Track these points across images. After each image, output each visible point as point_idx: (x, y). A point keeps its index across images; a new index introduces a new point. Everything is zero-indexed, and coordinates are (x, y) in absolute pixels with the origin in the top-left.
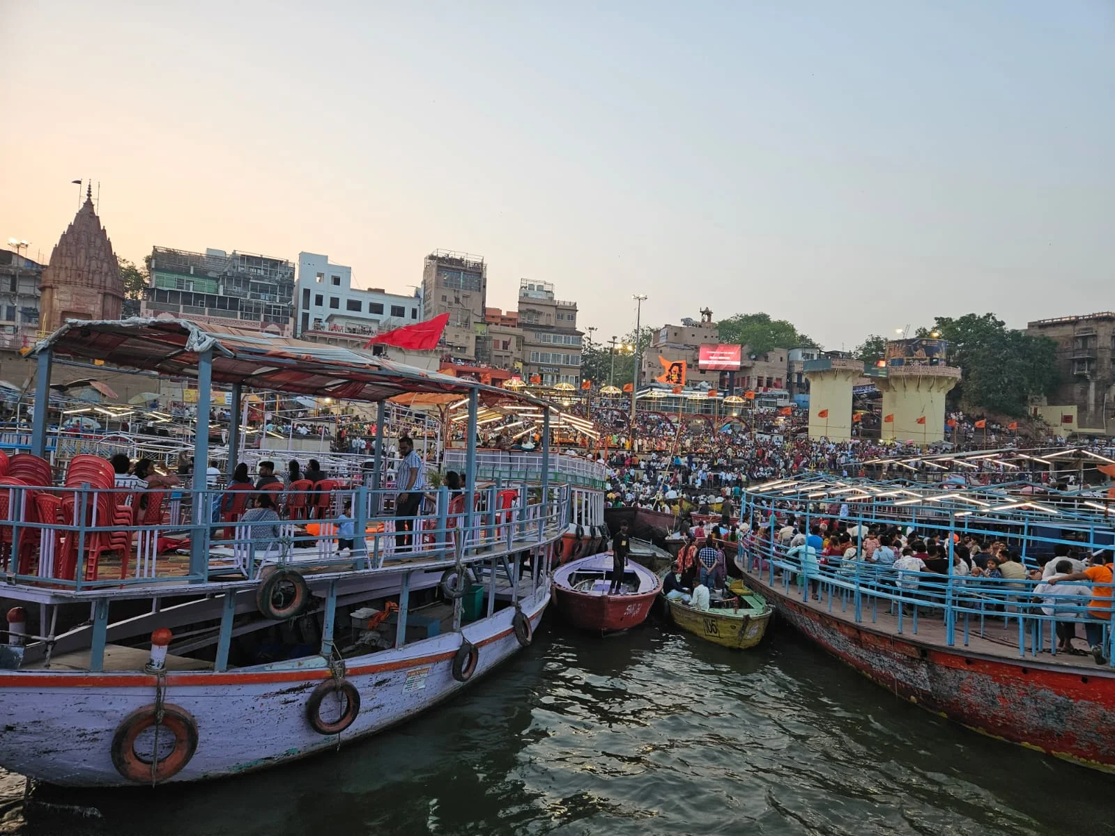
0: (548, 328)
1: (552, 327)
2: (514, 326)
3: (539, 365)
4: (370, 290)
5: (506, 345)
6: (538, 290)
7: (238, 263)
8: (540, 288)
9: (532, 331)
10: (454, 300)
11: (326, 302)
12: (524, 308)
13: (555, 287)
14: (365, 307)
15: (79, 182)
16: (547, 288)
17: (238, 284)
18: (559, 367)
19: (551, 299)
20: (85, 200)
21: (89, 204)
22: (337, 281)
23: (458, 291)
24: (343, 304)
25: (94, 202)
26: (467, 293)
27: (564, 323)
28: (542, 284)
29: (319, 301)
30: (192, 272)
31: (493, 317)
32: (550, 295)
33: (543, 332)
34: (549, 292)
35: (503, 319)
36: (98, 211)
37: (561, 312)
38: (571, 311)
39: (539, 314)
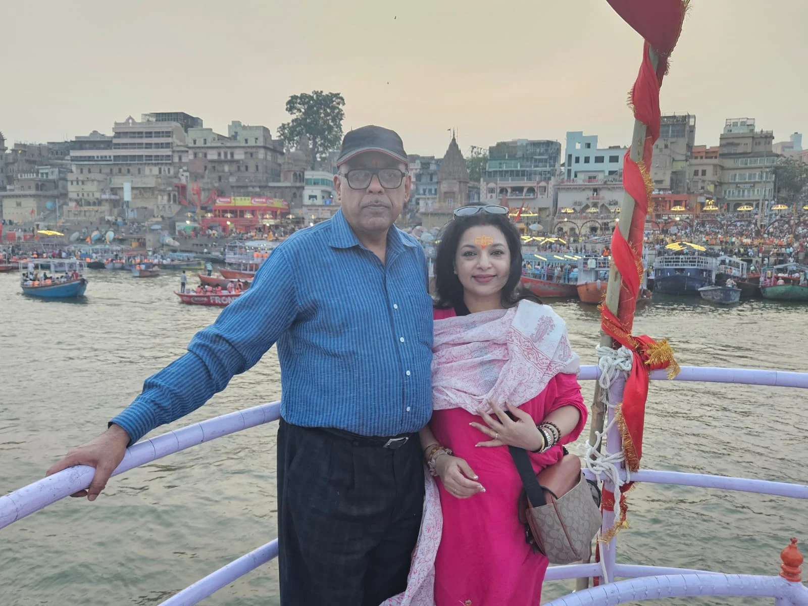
0: (744, 154)
1: (750, 153)
2: (716, 157)
3: (737, 183)
4: (610, 148)
5: (704, 173)
6: (741, 125)
7: (529, 147)
8: (743, 124)
9: (731, 158)
10: (663, 147)
11: (582, 160)
12: (724, 142)
13: (756, 121)
14: (607, 159)
15: (450, 130)
16: (749, 122)
17: (527, 160)
18: (754, 183)
19: (752, 130)
20: (452, 138)
21: (454, 140)
22: (589, 146)
23: (667, 140)
24: (592, 160)
25: (456, 138)
26: (674, 140)
27: (761, 148)
28: (745, 120)
29: (577, 160)
30: (507, 157)
31: (699, 152)
32: (751, 128)
33: (740, 158)
34: (751, 125)
35: (707, 152)
36: (458, 142)
37: (757, 141)
38: (769, 137)
39: (738, 144)
